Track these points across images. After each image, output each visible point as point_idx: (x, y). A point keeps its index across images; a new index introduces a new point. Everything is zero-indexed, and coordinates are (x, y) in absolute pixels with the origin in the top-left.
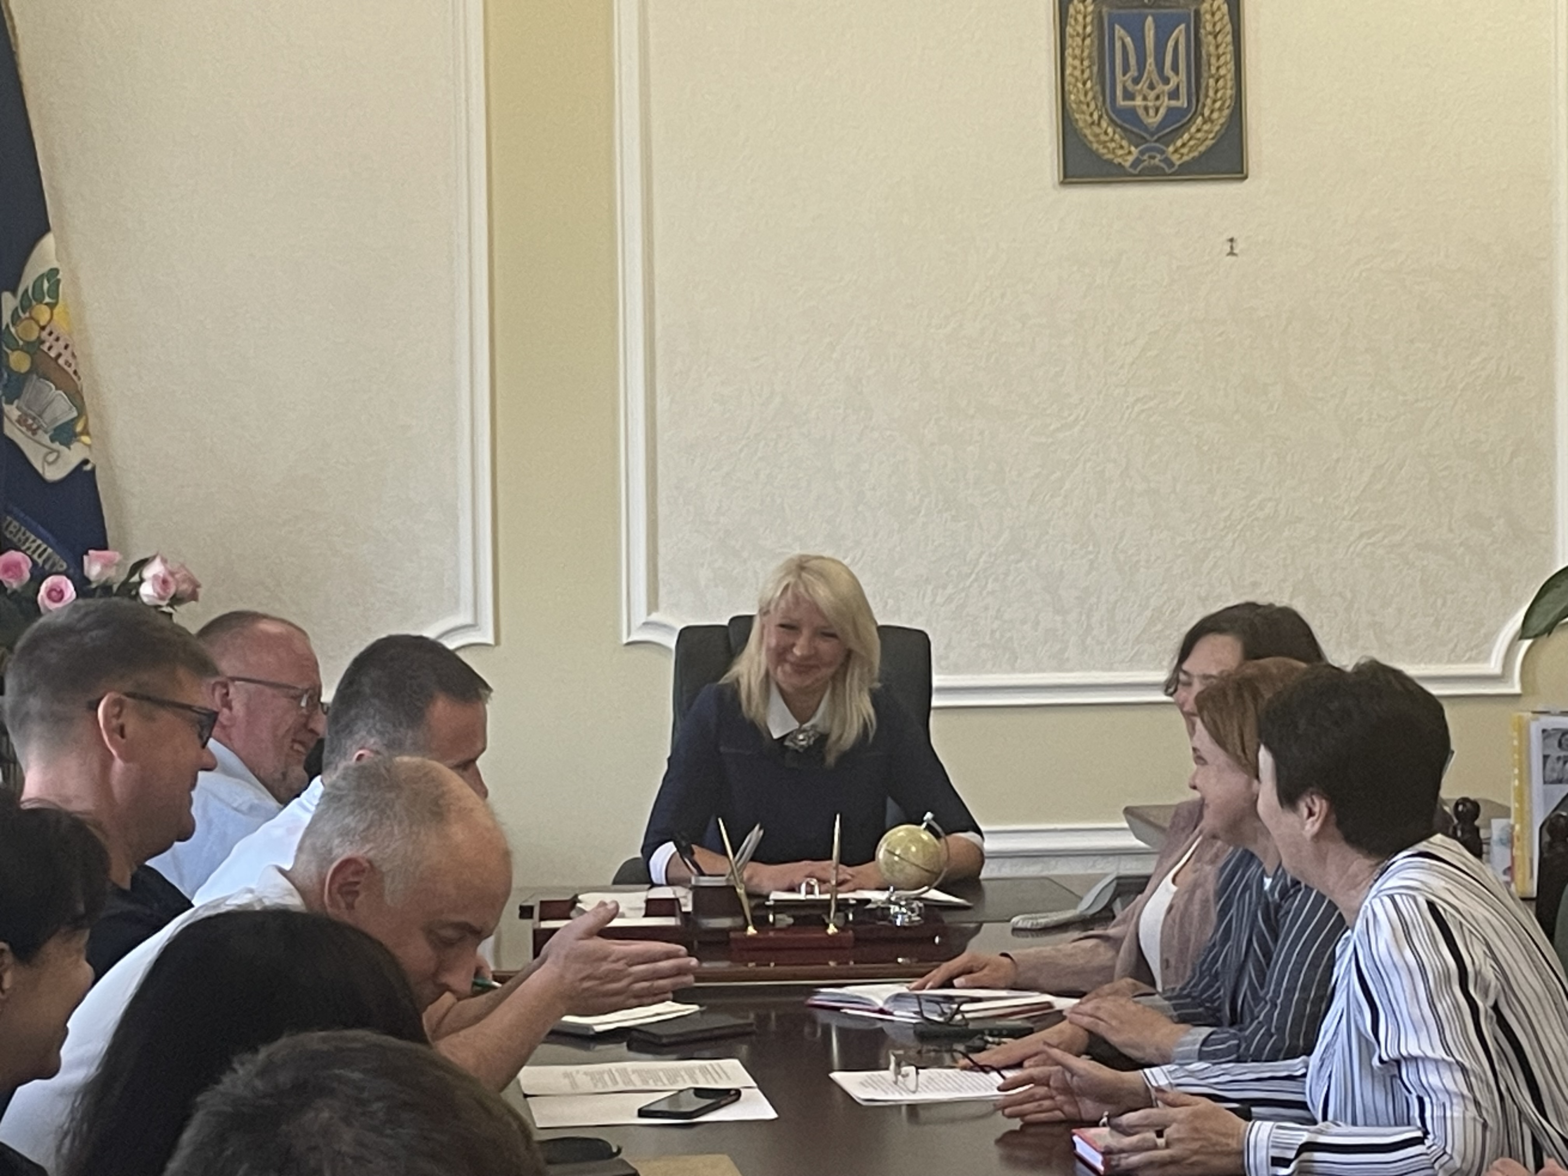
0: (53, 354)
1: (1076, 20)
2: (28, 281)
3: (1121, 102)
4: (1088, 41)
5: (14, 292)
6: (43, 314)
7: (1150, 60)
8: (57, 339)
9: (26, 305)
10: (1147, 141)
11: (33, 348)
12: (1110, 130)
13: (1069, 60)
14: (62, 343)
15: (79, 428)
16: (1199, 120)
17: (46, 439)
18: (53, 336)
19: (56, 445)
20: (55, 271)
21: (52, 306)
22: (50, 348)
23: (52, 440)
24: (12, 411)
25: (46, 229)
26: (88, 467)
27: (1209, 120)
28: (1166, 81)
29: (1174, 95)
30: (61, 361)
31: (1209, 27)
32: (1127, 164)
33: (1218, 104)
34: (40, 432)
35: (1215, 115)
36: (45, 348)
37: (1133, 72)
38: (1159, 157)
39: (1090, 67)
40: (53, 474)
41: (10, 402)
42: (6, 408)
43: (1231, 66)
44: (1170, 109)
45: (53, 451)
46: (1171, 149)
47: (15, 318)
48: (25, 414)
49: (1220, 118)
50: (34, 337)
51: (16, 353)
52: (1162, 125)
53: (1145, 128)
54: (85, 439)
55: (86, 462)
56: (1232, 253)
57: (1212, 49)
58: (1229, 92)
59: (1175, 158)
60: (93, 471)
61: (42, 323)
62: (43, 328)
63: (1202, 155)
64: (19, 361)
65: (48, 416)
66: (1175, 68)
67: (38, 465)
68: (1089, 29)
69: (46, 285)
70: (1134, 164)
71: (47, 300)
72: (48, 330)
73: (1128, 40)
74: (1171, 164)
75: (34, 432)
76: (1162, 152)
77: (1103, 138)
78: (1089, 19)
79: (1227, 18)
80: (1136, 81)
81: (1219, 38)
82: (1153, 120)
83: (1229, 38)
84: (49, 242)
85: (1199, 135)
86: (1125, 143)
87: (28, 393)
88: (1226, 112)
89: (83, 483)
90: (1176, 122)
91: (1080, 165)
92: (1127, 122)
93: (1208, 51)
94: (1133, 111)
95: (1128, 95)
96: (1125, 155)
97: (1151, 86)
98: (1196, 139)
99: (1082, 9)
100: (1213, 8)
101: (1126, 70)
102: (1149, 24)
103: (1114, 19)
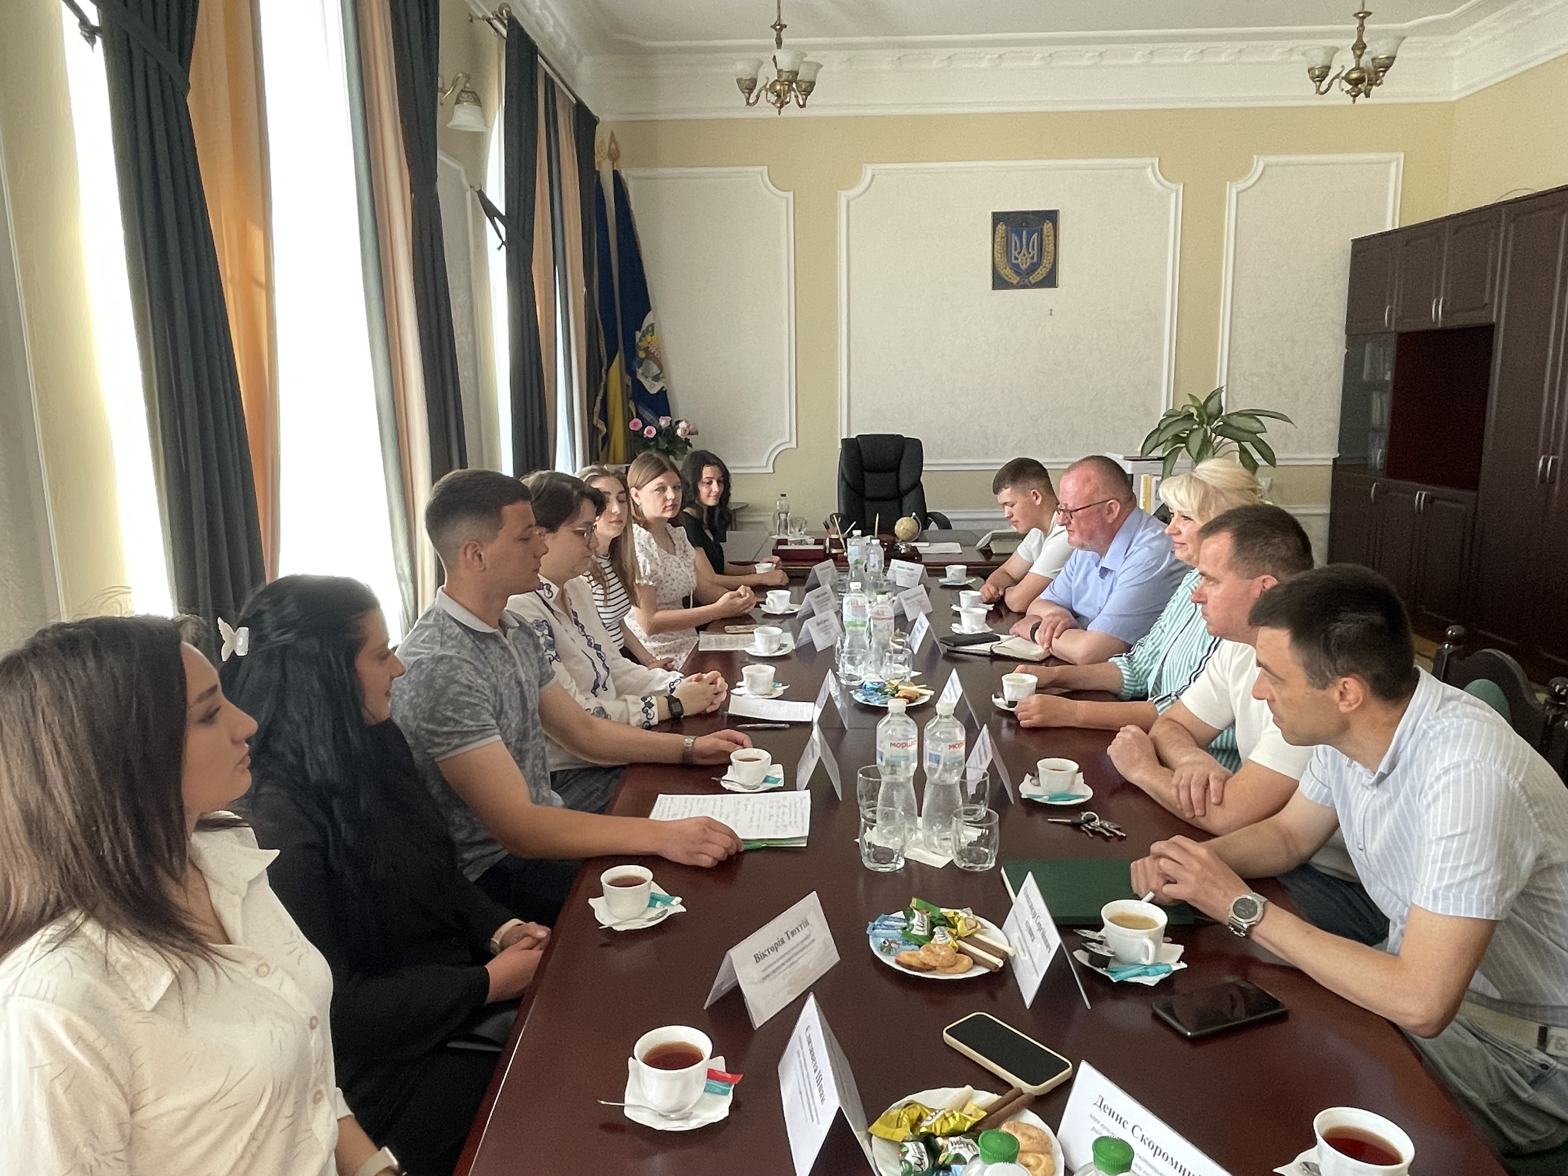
0: (653, 352)
1: (999, 232)
2: (644, 327)
3: (1013, 261)
4: (1003, 240)
5: (640, 332)
6: (649, 338)
7: (1024, 246)
9: (643, 336)
10: (1022, 275)
11: (646, 350)
12: (1009, 271)
13: (996, 247)
14: (655, 348)
15: (661, 376)
16: (1041, 267)
17: (650, 379)
18: (653, 346)
19: (654, 382)
20: (653, 324)
21: (652, 336)
22: (651, 350)
23: (653, 380)
24: (640, 371)
25: (650, 310)
26: (664, 389)
27: (1045, 267)
28: (1030, 253)
29: (1033, 258)
30: (655, 354)
31: (1046, 234)
32: (1015, 283)
33: (1048, 261)
35: (1047, 265)
36: (649, 349)
37: (1018, 250)
38: (1026, 280)
39: (1003, 248)
40: (653, 391)
41: (639, 368)
43: (1053, 248)
44: (1031, 264)
45: (653, 384)
46: (1031, 277)
48: (644, 371)
49: (1049, 266)
50: (646, 346)
51: (642, 352)
52: (1027, 270)
53: (1023, 271)
54: (663, 380)
56: (1051, 314)
57: (1047, 242)
58: (1052, 257)
59: (1032, 281)
60: (666, 390)
61: (649, 341)
62: (649, 343)
63: (1042, 279)
64: (642, 354)
65: (651, 372)
66: (1033, 249)
67: (648, 389)
68: (1003, 235)
69: (650, 328)
70: (1018, 283)
71: (650, 334)
73: (1016, 238)
75: (647, 377)
76: (1028, 279)
77: (1007, 273)
78: (1003, 232)
79: (1052, 231)
80: (1019, 253)
81: (1050, 238)
82: (1024, 267)
83: (1053, 238)
84: (650, 313)
85: (1041, 272)
86: (1015, 275)
87: (644, 364)
88: (1051, 264)
89: (663, 394)
90: (1033, 268)
91: (999, 283)
92: (1016, 268)
93: (1045, 242)
94: (1018, 264)
95: (1016, 259)
96: (1015, 280)
97: (1024, 255)
98: (1040, 274)
99: (1001, 227)
100: (1048, 227)
101: (1016, 250)
102: (1024, 233)
103: (1012, 232)
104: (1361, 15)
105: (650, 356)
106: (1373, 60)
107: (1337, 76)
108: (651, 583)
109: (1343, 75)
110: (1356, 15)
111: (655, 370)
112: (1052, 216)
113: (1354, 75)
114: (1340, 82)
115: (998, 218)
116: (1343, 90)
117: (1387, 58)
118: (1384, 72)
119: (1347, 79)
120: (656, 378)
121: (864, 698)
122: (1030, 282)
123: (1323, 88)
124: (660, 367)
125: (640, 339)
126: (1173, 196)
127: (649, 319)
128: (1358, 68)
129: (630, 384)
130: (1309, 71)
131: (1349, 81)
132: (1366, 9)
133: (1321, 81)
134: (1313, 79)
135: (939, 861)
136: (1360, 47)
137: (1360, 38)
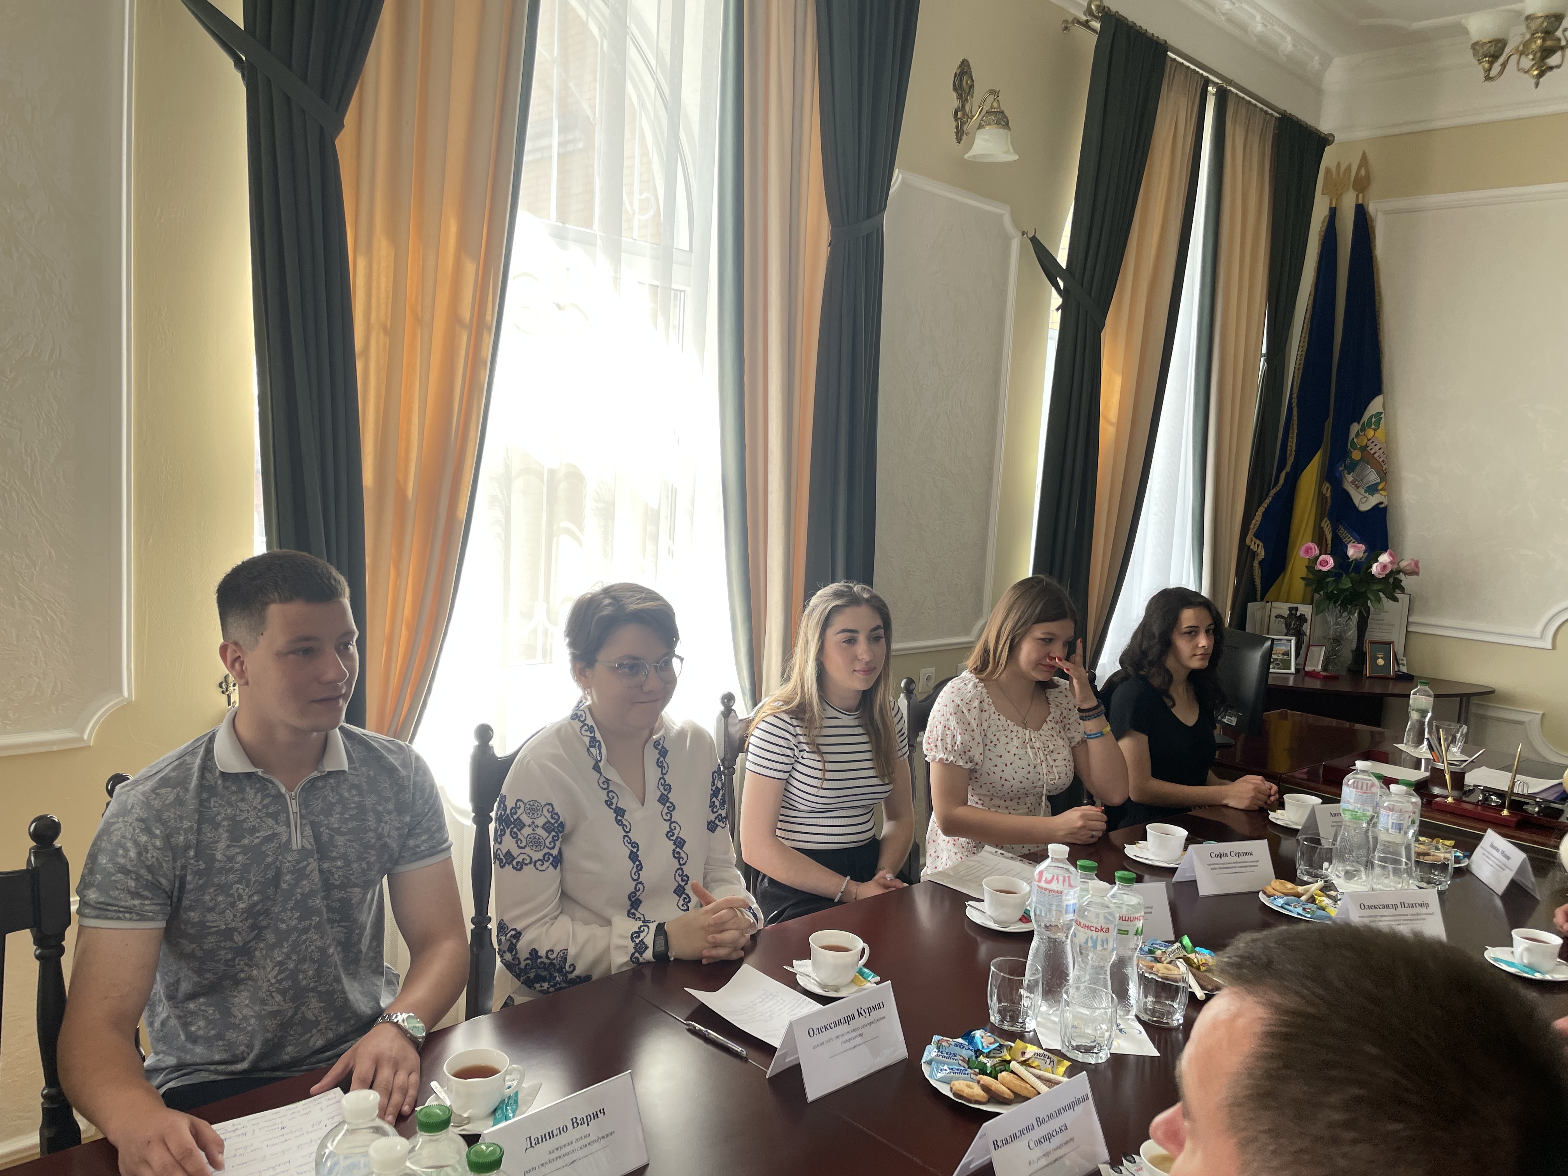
0: (1372, 452)
2: (1366, 417)
5: (1359, 423)
6: (1370, 433)
8: (1376, 445)
9: (1363, 429)
11: (1364, 449)
14: (1378, 447)
15: (1380, 488)
17: (1363, 490)
18: (1374, 444)
19: (1367, 495)
20: (1379, 413)
21: (1375, 430)
22: (1371, 449)
23: (1365, 492)
24: (1350, 478)
25: (1379, 393)
26: (1382, 506)
30: (1376, 456)
34: (1360, 488)
36: (1369, 449)
40: (1364, 507)
41: (1349, 474)
42: (1347, 476)
45: (1365, 497)
47: (1357, 434)
48: (1355, 479)
50: (1364, 444)
51: (1356, 451)
54: (1381, 492)
55: (1381, 503)
60: (1385, 508)
61: (1369, 438)
62: (1370, 440)
64: (1356, 455)
65: (1365, 481)
67: (1357, 503)
69: (1374, 420)
71: (1373, 427)
72: (1371, 441)
75: (1358, 488)
84: (1379, 397)
87: (1358, 469)
89: (1380, 514)
105: (1368, 458)
108: (961, 763)
111: (1373, 477)
120: (1372, 489)
124: (1384, 475)
125: (1358, 433)
127: (1376, 405)
129: (1328, 495)
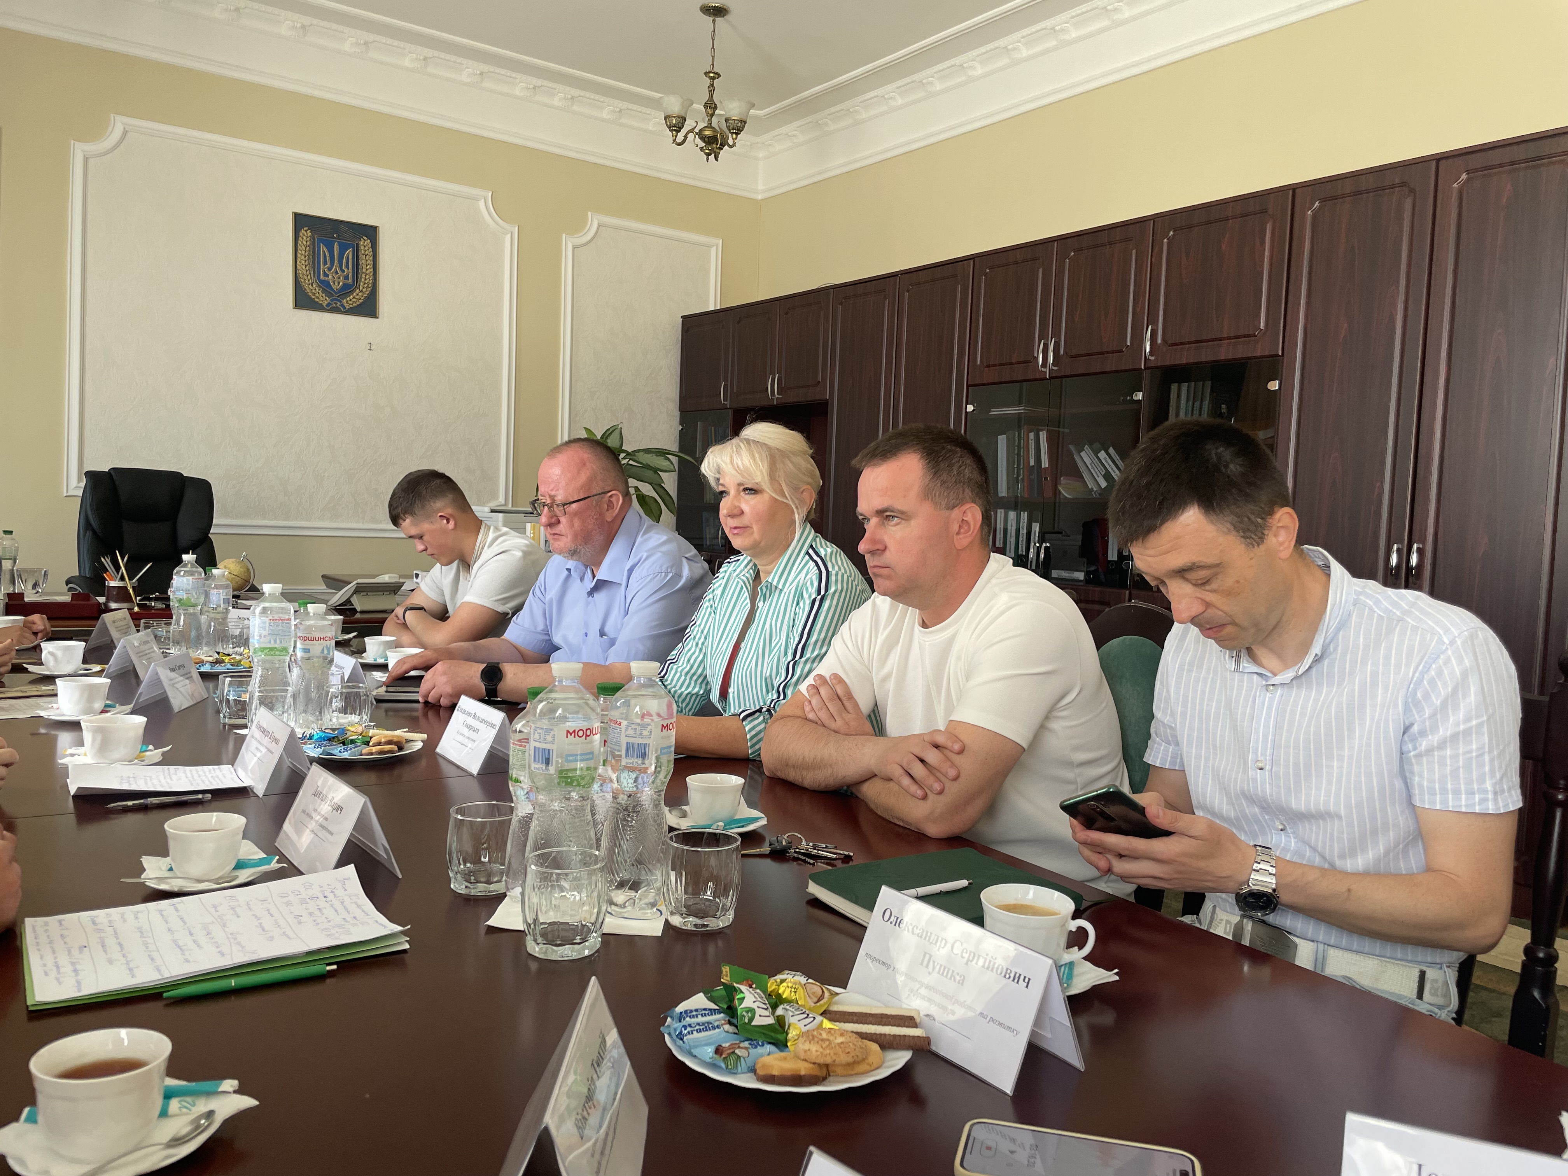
1: (303, 238)
4: (308, 249)
7: (336, 262)
10: (333, 296)
12: (317, 289)
13: (299, 255)
16: (358, 291)
27: (362, 291)
28: (344, 271)
31: (363, 252)
32: (324, 305)
33: (366, 286)
35: (364, 290)
37: (328, 265)
38: (339, 303)
39: (308, 259)
43: (372, 270)
44: (344, 284)
46: (345, 301)
49: (367, 291)
52: (340, 290)
53: (334, 291)
56: (370, 349)
57: (364, 262)
58: (371, 282)
59: (346, 305)
63: (358, 305)
66: (347, 267)
68: (308, 243)
70: (328, 305)
73: (325, 249)
74: (344, 308)
76: (340, 302)
77: (314, 291)
78: (308, 239)
79: (371, 250)
80: (330, 269)
81: (367, 257)
82: (336, 287)
83: (371, 258)
85: (357, 297)
86: (323, 295)
88: (369, 289)
90: (347, 290)
91: (303, 301)
92: (325, 286)
93: (362, 262)
94: (328, 282)
95: (326, 275)
96: (324, 300)
97: (337, 273)
98: (355, 298)
99: (306, 234)
100: (365, 244)
101: (325, 263)
102: (336, 246)
103: (320, 241)
104: (712, 75)
106: (727, 120)
107: (691, 131)
109: (697, 130)
110: (706, 74)
112: (371, 232)
113: (708, 133)
114: (695, 137)
115: (301, 221)
116: (697, 146)
117: (740, 121)
118: (737, 134)
119: (700, 134)
121: (320, 750)
122: (343, 306)
123: (679, 140)
126: (508, 238)
128: (710, 126)
130: (665, 119)
131: (703, 138)
132: (716, 70)
133: (678, 131)
134: (669, 128)
135: (653, 927)
136: (711, 106)
137: (711, 96)
